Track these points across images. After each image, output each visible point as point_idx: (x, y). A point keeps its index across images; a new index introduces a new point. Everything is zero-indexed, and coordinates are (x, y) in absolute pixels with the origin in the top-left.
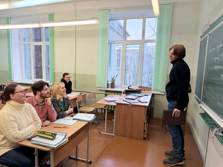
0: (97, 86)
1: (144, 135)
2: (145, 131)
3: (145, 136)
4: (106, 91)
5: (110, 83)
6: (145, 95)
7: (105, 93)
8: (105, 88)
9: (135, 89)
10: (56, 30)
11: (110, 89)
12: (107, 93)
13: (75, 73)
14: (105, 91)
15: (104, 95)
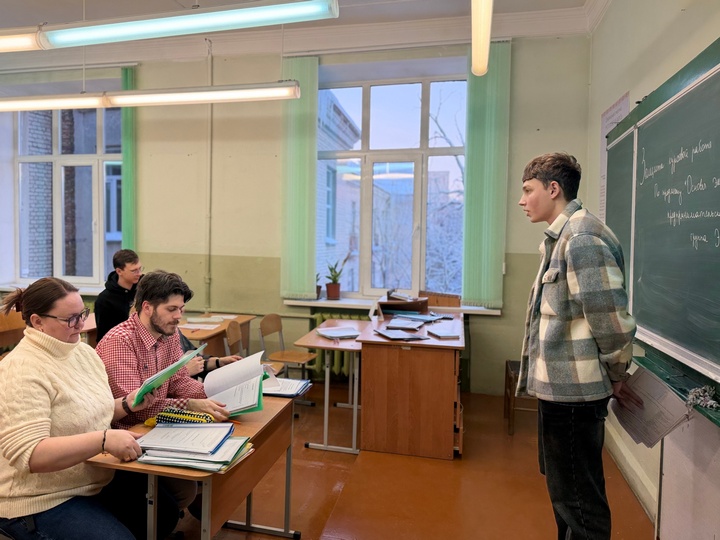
0: (284, 293)
1: (455, 443)
2: (456, 430)
3: (457, 448)
4: (314, 310)
5: (324, 282)
6: (444, 319)
7: (308, 315)
8: (310, 300)
9: (409, 301)
10: (144, 117)
11: (324, 303)
12: (317, 316)
13: (207, 253)
14: (309, 311)
15: (307, 322)
